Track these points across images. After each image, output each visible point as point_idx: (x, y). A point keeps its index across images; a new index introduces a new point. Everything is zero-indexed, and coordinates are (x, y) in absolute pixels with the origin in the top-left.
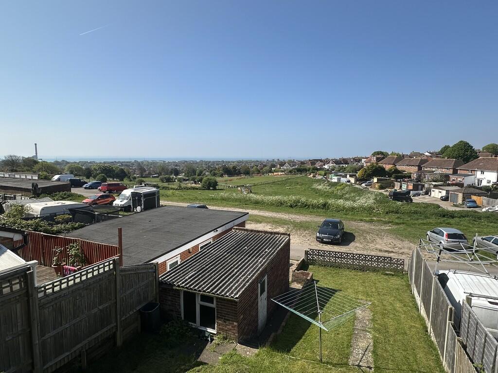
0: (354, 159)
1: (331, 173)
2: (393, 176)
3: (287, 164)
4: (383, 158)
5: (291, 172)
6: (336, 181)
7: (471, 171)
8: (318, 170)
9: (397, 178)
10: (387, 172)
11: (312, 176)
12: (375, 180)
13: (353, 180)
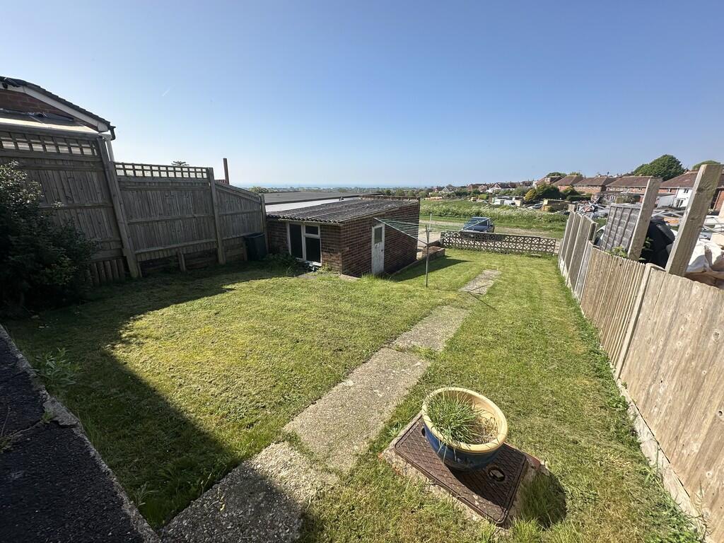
0: (523, 183)
1: (494, 196)
2: (568, 198)
3: (446, 189)
4: (560, 178)
5: (449, 196)
6: (499, 204)
7: (671, 189)
8: (479, 193)
9: (572, 200)
10: (561, 193)
11: (472, 199)
12: (546, 202)
13: (518, 203)
